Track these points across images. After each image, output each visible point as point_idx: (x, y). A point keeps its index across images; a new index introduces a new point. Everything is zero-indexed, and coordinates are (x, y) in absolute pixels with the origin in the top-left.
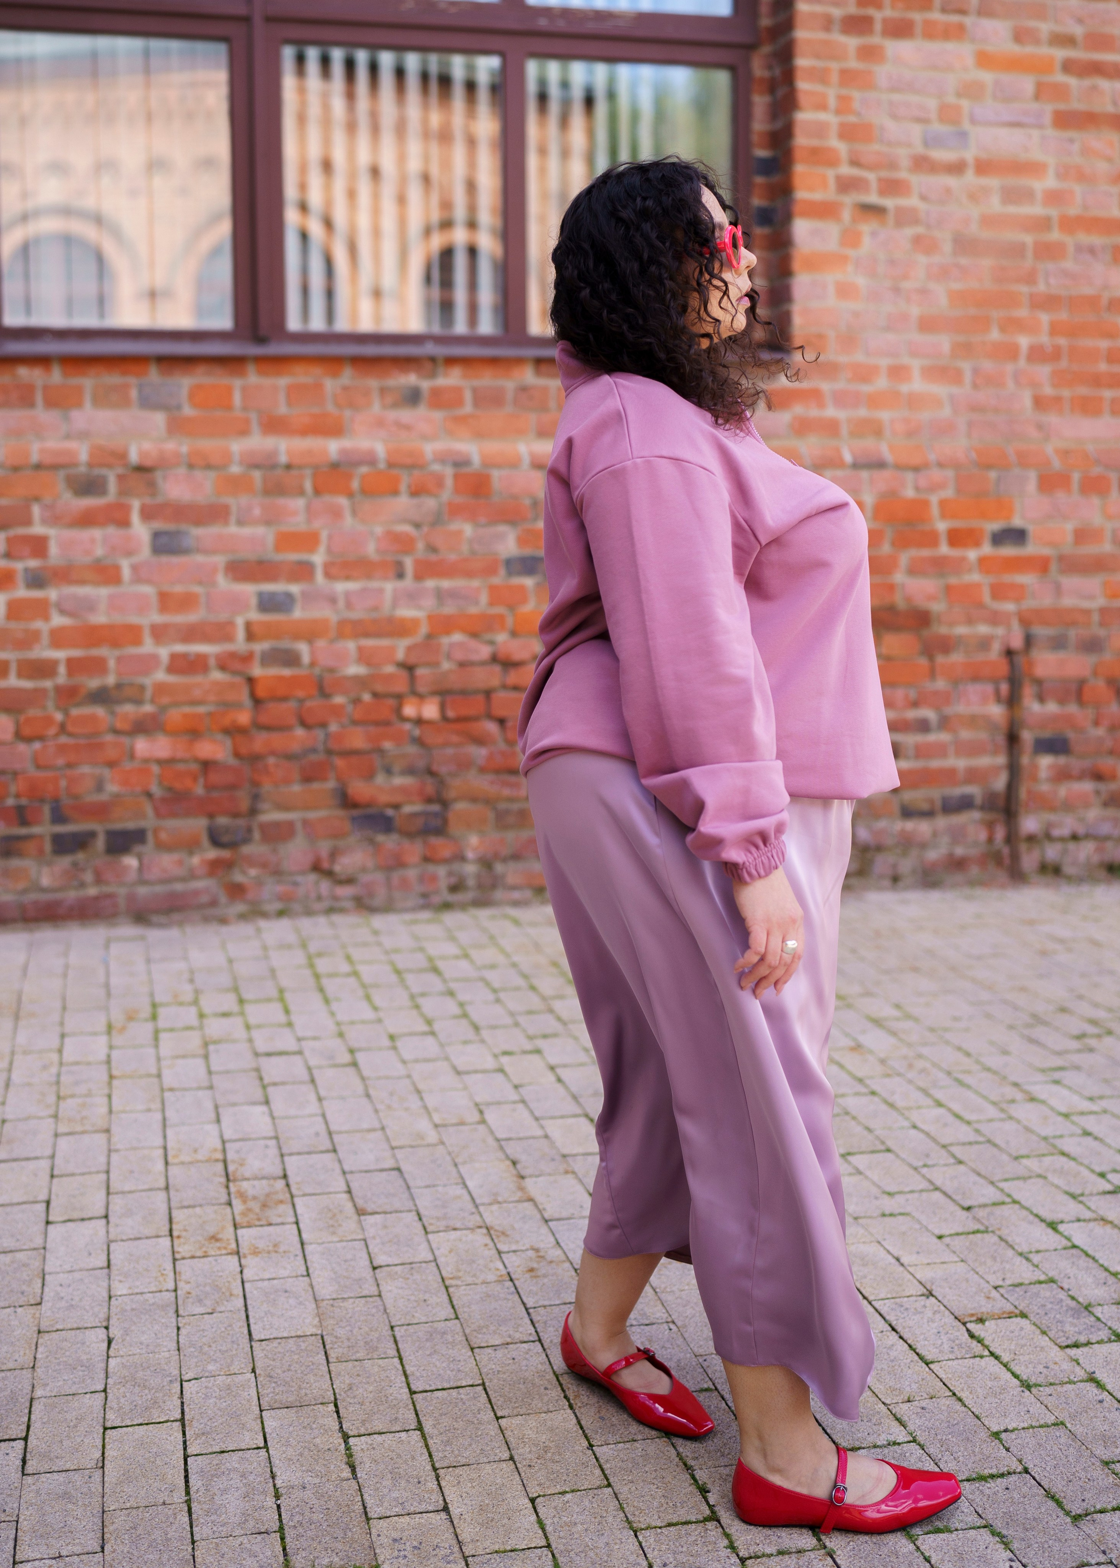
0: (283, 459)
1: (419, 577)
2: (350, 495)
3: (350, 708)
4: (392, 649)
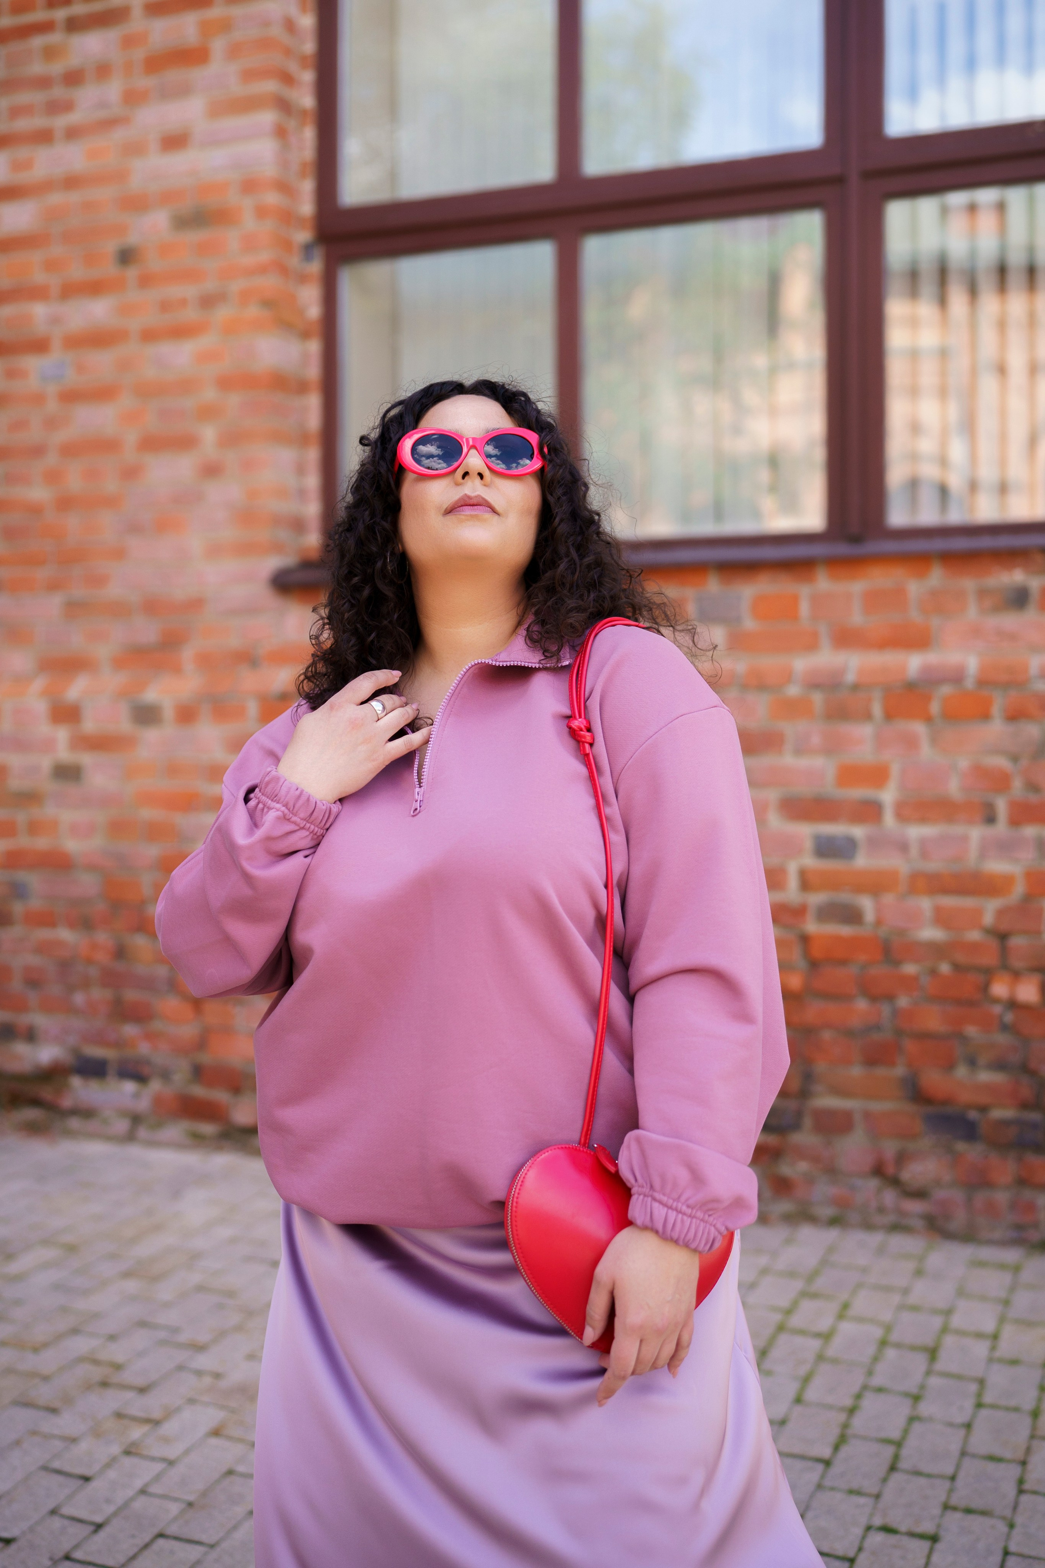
0: (850, 677)
1: (1015, 821)
2: (928, 719)
3: (925, 980)
4: (978, 913)
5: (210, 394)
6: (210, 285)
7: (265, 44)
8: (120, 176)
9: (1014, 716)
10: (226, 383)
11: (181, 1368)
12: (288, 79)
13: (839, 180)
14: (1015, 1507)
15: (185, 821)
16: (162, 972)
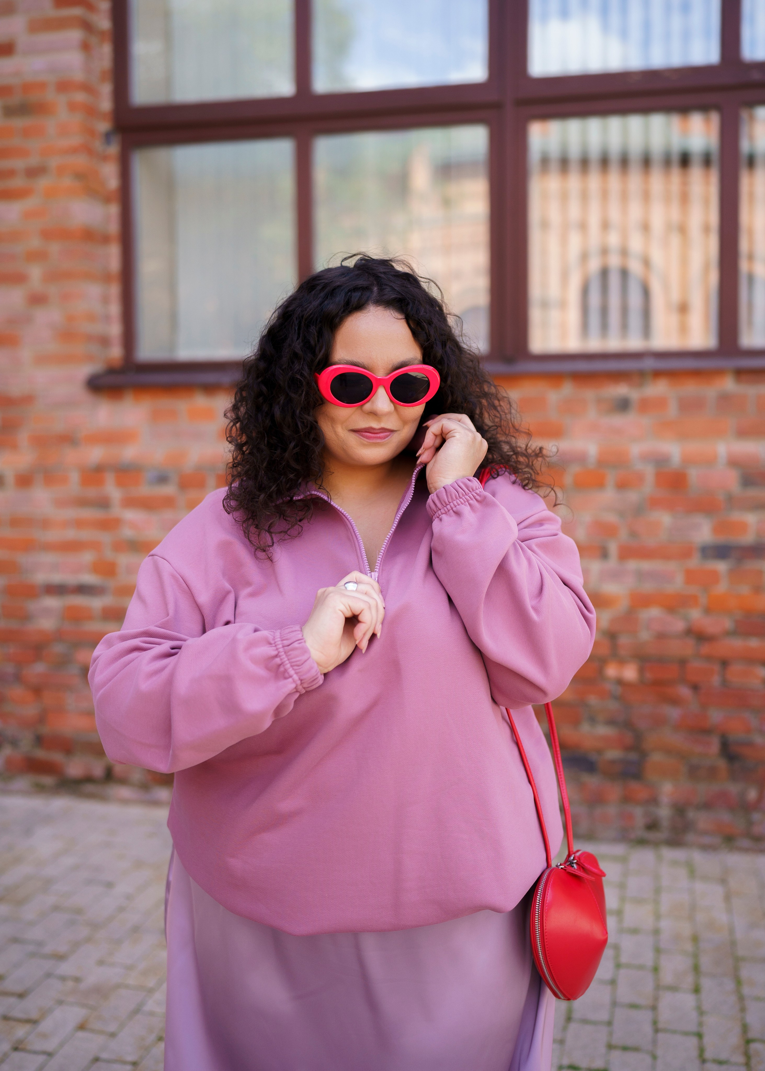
1: (621, 559)
5: (35, 243)
6: (33, 161)
9: (622, 486)
10: (47, 235)
11: (49, 975)
12: (90, 6)
13: (498, 106)
14: (655, 1042)
15: (24, 559)
16: (10, 669)
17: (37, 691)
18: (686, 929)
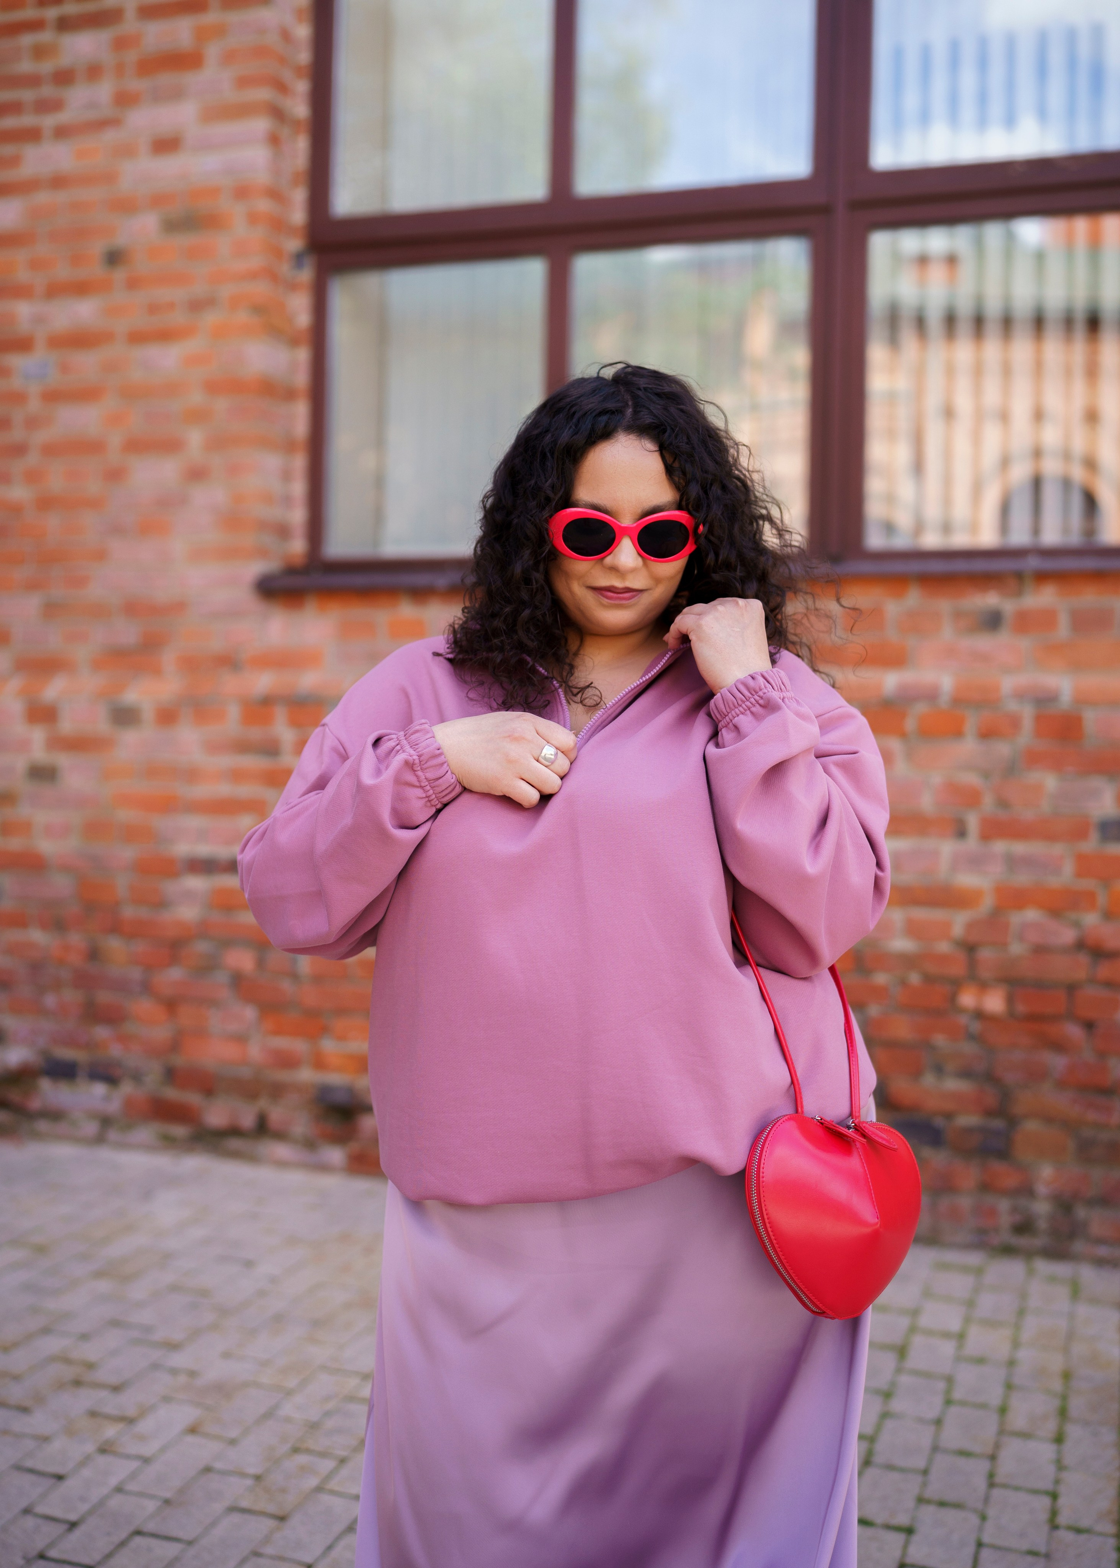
1: (985, 837)
2: (904, 737)
3: (894, 990)
4: (947, 925)
5: (196, 398)
6: (199, 290)
7: (260, 52)
8: (109, 178)
9: (987, 734)
10: (213, 387)
11: (156, 1366)
12: (282, 88)
13: (825, 210)
14: (985, 1500)
15: (163, 823)
16: (136, 974)
17: (171, 1005)
18: (1056, 1363)
